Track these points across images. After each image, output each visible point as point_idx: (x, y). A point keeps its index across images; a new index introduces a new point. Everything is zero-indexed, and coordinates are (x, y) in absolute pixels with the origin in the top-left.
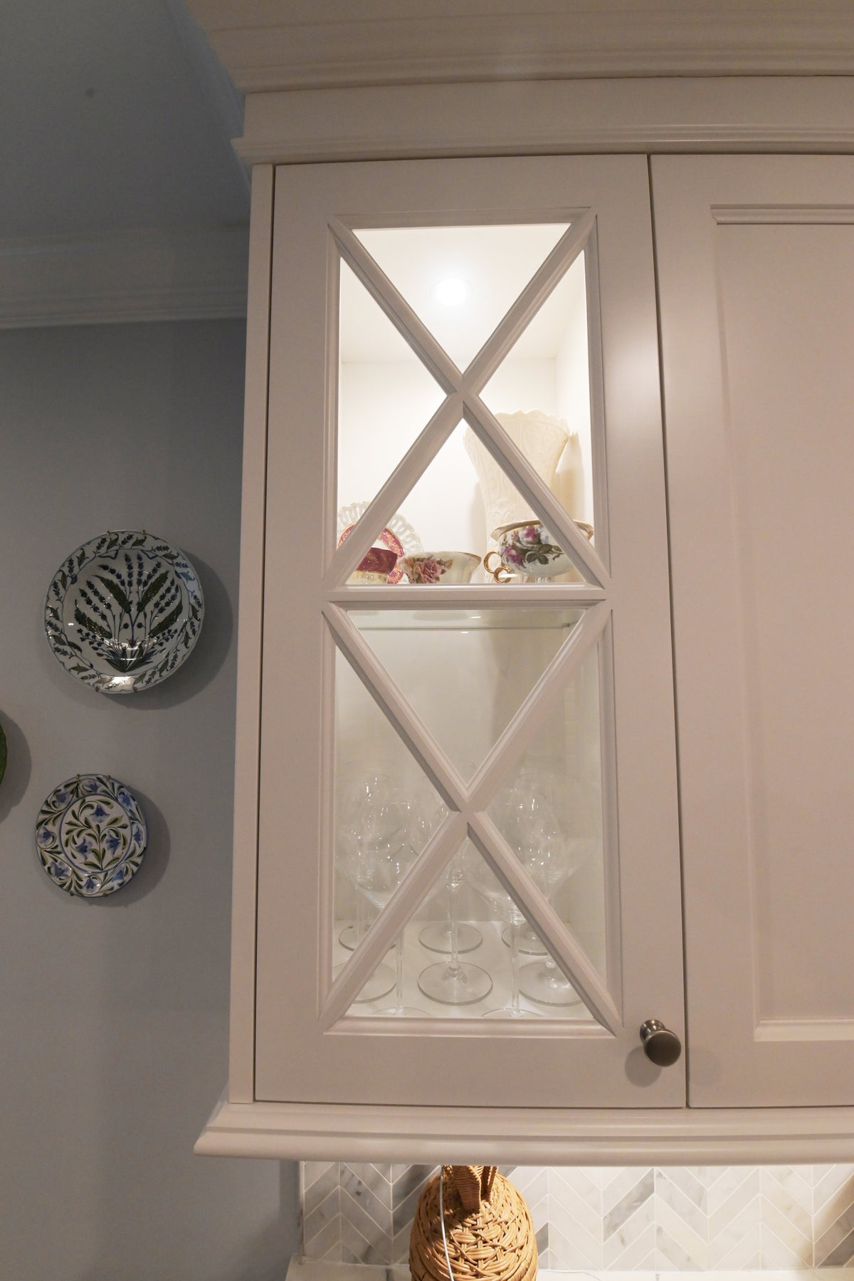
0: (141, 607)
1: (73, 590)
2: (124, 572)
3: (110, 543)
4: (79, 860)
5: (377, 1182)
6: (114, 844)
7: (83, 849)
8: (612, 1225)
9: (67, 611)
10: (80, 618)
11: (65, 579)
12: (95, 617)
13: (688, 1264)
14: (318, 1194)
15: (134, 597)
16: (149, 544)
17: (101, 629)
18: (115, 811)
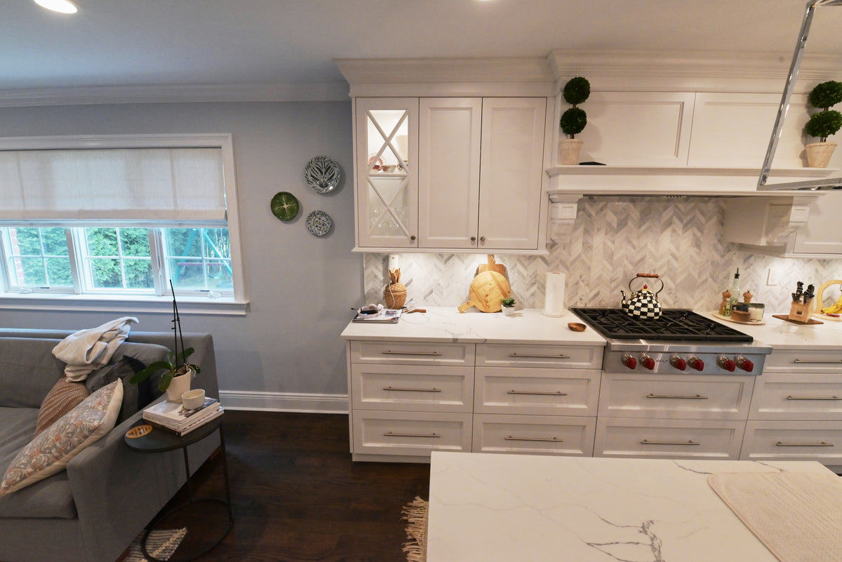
0: (325, 174)
1: (310, 170)
2: (321, 165)
3: (318, 159)
4: (316, 229)
5: (380, 290)
6: (323, 225)
7: (317, 226)
8: (425, 298)
9: (309, 175)
10: (312, 176)
11: (308, 167)
12: (315, 176)
13: (439, 306)
14: (368, 293)
15: (324, 171)
16: (327, 159)
17: (316, 179)
18: (323, 218)
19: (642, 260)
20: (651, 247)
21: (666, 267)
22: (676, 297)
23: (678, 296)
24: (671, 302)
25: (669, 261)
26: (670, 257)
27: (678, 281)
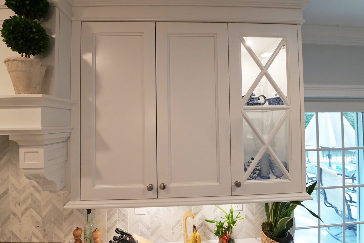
19: (6, 193)
20: (12, 180)
21: (30, 200)
22: (45, 230)
23: (46, 229)
24: (41, 236)
25: (32, 194)
26: (32, 189)
27: (44, 214)
